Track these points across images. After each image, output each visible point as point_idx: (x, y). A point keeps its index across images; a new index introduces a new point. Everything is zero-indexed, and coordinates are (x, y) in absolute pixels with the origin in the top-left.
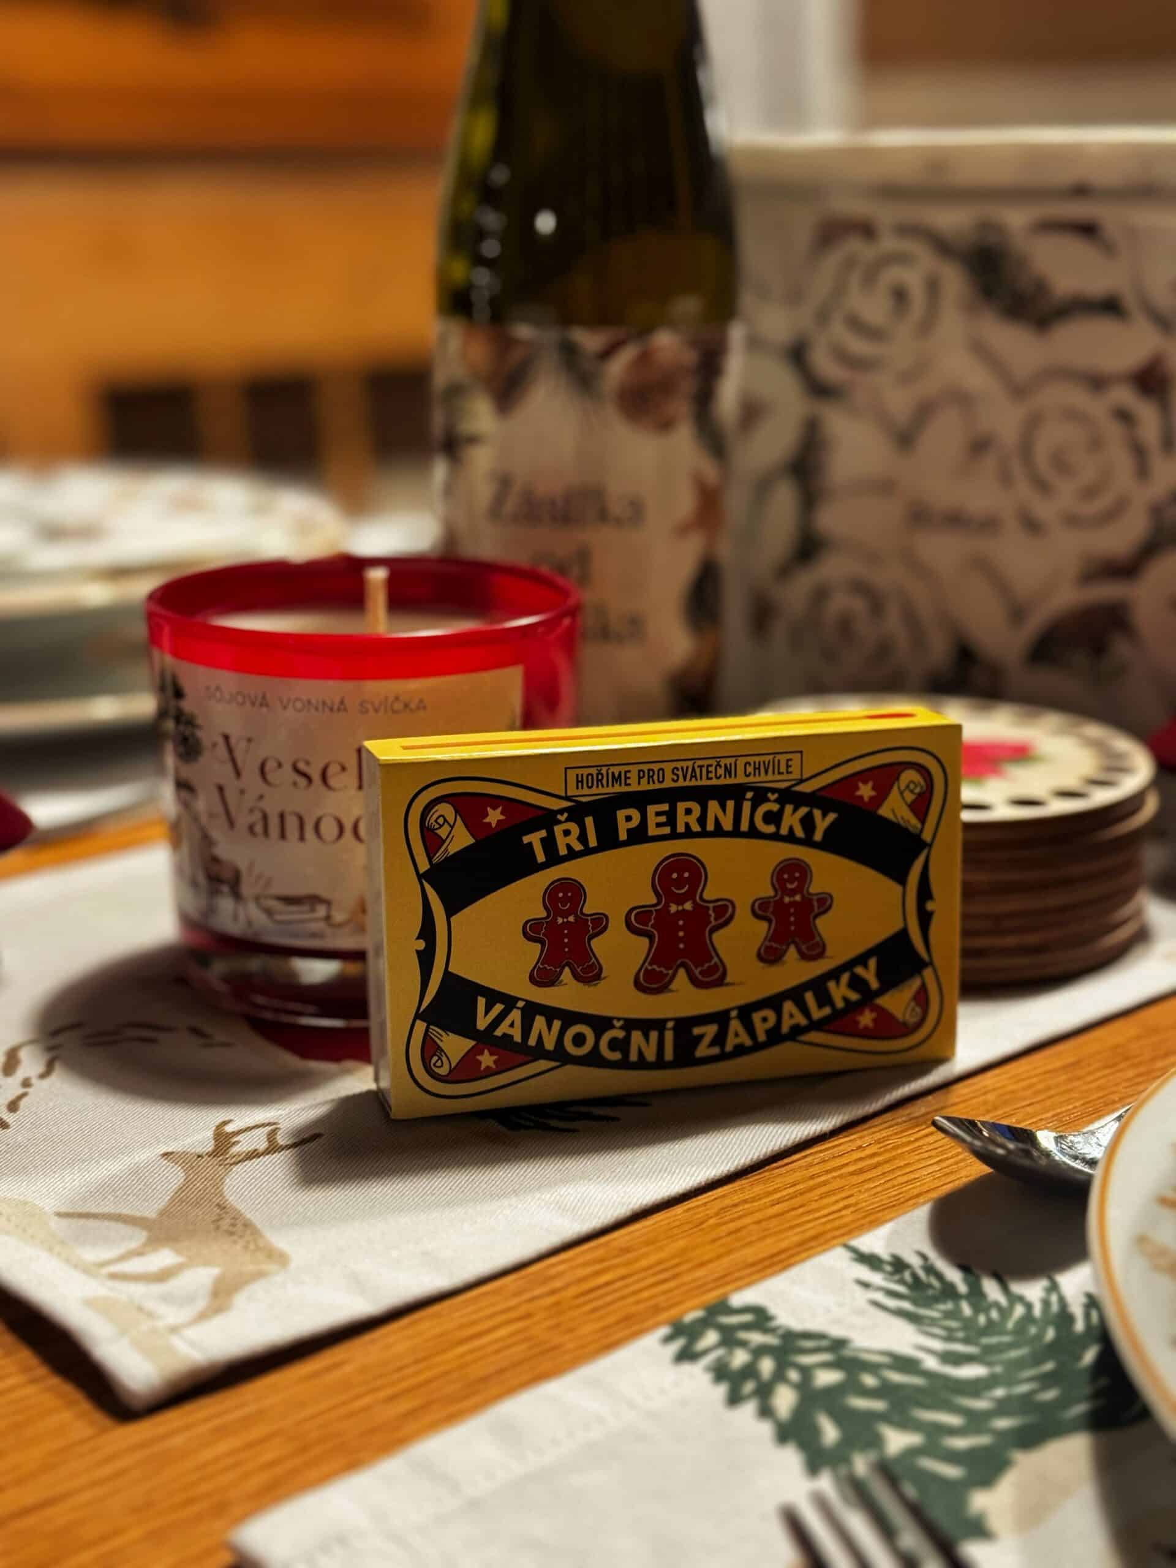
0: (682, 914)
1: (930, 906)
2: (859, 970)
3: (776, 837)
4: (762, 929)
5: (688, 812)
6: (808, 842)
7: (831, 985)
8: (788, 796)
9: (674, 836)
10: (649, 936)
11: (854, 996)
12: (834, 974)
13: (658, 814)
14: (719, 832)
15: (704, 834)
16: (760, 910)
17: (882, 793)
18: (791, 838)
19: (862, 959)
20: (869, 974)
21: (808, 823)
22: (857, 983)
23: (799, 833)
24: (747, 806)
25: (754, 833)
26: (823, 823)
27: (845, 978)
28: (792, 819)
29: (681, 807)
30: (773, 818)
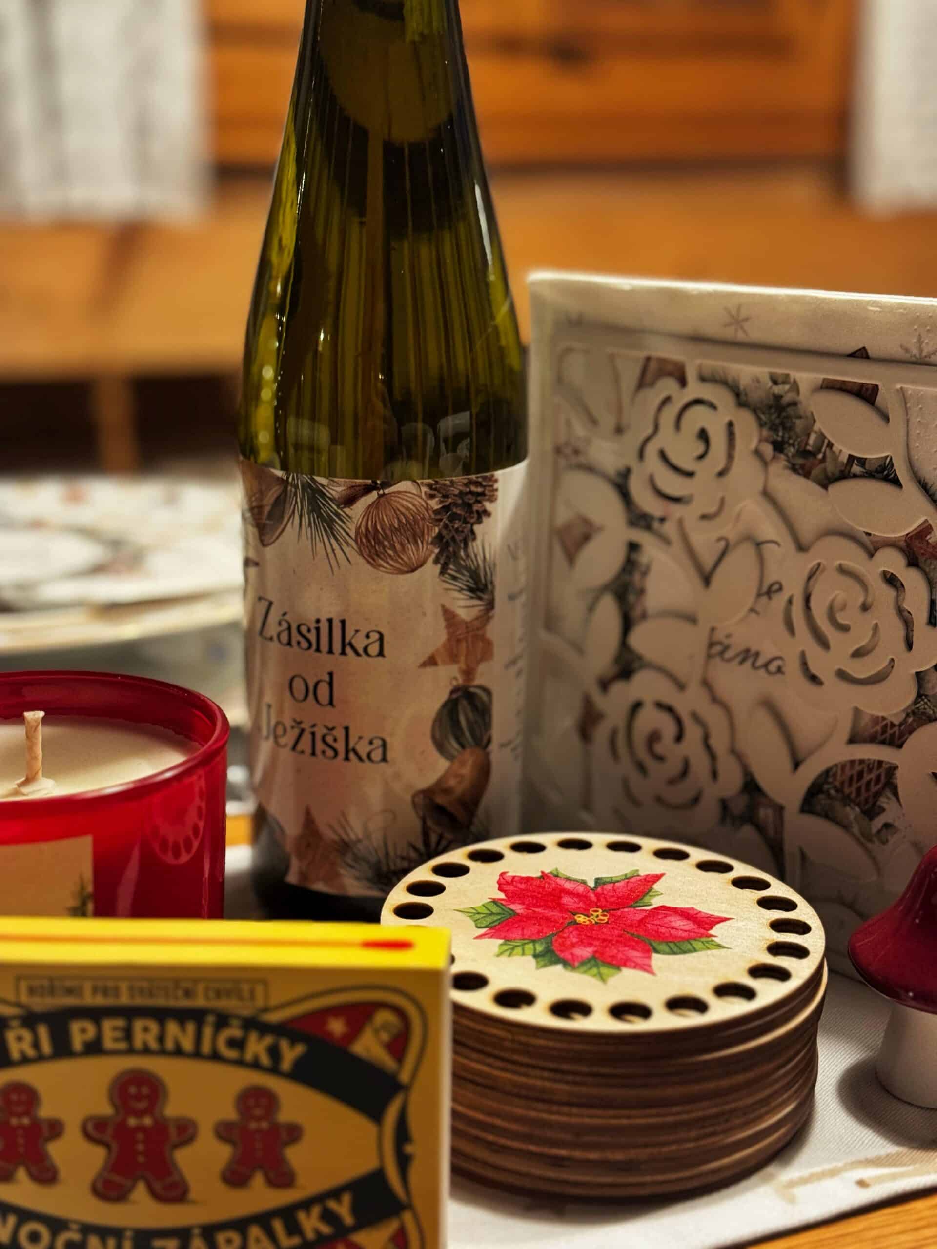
0: (141, 1128)
1: (409, 1149)
2: (332, 1204)
3: (240, 1063)
4: (224, 1152)
5: (146, 1030)
6: (275, 1070)
7: (301, 1216)
8: (252, 1024)
9: (131, 1051)
10: (107, 1146)
11: (326, 1229)
12: (306, 1205)
13: (115, 1029)
14: (178, 1052)
15: (163, 1052)
16: (224, 1132)
17: (355, 1031)
18: (255, 1065)
19: (335, 1193)
20: (343, 1209)
21: (274, 1052)
22: (328, 1217)
23: (265, 1060)
24: (208, 1031)
25: (215, 1056)
26: (290, 1054)
27: (316, 1210)
28: (257, 1047)
29: (138, 1025)
30: (237, 1044)
